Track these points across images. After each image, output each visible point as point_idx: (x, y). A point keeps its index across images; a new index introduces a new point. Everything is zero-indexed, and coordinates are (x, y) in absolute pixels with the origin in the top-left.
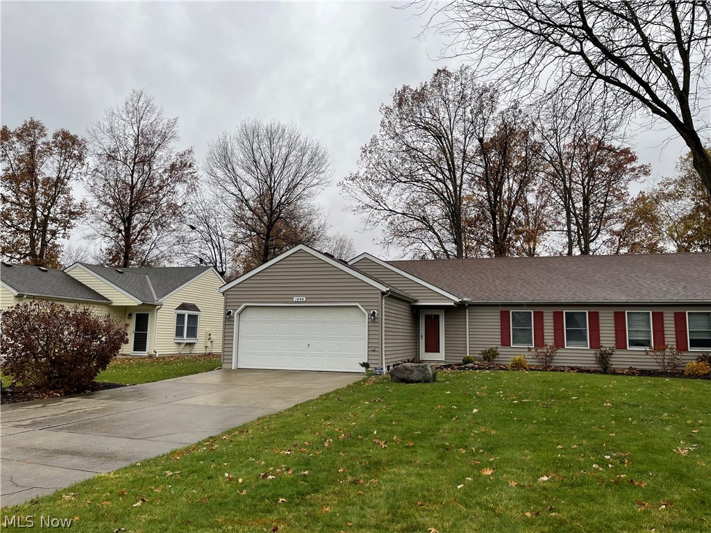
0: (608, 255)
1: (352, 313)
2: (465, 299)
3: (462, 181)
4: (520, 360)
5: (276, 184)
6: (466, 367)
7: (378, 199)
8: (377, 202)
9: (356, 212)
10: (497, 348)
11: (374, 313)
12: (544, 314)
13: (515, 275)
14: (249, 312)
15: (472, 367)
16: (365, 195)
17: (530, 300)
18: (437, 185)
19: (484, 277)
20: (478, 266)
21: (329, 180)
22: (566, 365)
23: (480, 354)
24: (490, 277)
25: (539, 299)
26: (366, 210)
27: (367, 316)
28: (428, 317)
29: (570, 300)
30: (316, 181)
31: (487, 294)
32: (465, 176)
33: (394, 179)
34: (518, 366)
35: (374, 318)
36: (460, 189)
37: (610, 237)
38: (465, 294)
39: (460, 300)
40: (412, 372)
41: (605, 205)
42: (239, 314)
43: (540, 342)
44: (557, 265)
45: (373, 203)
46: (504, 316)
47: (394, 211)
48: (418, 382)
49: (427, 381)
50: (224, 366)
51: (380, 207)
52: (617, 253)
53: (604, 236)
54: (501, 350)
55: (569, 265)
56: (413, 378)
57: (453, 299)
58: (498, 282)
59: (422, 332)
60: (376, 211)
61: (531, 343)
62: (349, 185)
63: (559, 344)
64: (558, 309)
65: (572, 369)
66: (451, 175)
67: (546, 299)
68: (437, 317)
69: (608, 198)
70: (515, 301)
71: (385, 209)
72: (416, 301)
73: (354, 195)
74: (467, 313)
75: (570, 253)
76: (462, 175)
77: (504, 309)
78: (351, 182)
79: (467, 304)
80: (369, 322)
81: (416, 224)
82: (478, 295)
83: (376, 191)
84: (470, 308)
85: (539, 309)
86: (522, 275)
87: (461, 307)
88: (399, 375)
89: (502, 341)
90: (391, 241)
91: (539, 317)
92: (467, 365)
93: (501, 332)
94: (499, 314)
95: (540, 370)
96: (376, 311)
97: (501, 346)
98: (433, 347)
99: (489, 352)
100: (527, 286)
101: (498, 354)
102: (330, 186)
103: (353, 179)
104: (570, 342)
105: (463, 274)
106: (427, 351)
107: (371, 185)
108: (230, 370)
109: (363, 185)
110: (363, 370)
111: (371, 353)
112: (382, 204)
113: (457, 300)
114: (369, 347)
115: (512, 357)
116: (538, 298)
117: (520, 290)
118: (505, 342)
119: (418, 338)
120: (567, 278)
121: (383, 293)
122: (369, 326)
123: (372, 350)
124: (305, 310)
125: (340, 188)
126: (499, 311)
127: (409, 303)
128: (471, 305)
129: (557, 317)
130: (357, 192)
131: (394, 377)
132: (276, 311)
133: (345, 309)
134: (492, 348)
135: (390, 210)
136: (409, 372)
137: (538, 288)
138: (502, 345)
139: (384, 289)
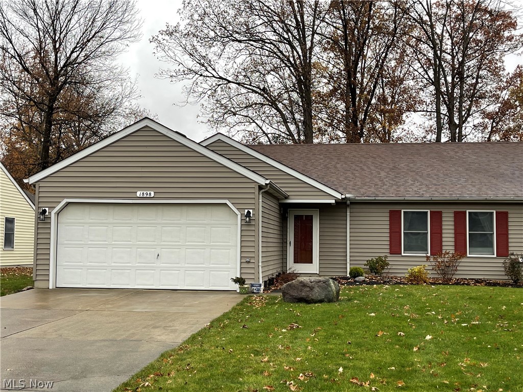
0: (478, 143)
1: (220, 213)
2: (348, 196)
3: (312, 42)
4: (419, 272)
5: (62, 36)
6: (356, 282)
7: (204, 62)
8: (203, 65)
9: (174, 79)
10: (386, 257)
11: (249, 212)
12: (444, 215)
13: (402, 165)
14: (71, 210)
15: (364, 281)
16: (187, 57)
17: (427, 197)
18: (282, 47)
19: (365, 168)
20: (355, 153)
21: (136, 33)
22: (468, 277)
23: (365, 265)
24: (373, 168)
25: (437, 197)
26: (188, 76)
27: (239, 217)
28: (297, 218)
29: (475, 197)
30: (117, 34)
31: (373, 189)
32: (317, 37)
33: (227, 36)
34: (416, 279)
35: (250, 220)
36: (310, 53)
37: (482, 121)
38: (345, 189)
39: (343, 197)
40: (312, 288)
41: (477, 80)
42: (58, 214)
43: (437, 249)
44: (452, 153)
45: (197, 67)
46: (394, 217)
47: (225, 79)
48: (321, 301)
49: (330, 301)
50: (37, 284)
51: (206, 73)
52: (489, 139)
53: (476, 119)
54: (391, 259)
55: (466, 154)
56: (314, 297)
57: (333, 195)
58: (383, 174)
59: (291, 237)
60: (201, 78)
61: (427, 250)
62: (165, 42)
63: (460, 251)
64: (460, 209)
65: (478, 281)
66: (299, 34)
67: (447, 196)
68: (310, 219)
69: (480, 72)
70: (409, 197)
71: (214, 76)
72: (287, 198)
73: (172, 55)
74: (348, 214)
75: (438, 139)
76: (313, 35)
77: (393, 208)
78: (167, 37)
79: (348, 202)
80: (241, 225)
81: (255, 98)
82: (362, 191)
83: (202, 51)
84: (352, 206)
85: (436, 209)
86: (411, 165)
87: (342, 205)
88: (295, 294)
89: (390, 249)
90: (221, 119)
91: (437, 218)
92: (357, 279)
93: (390, 237)
94: (388, 215)
95: (440, 284)
96: (251, 211)
97: (388, 255)
98: (304, 255)
99: (377, 262)
100: (420, 179)
101: (388, 264)
102: (138, 41)
103: (171, 34)
104: (473, 249)
105: (337, 163)
106: (296, 261)
107: (195, 43)
108: (46, 291)
109: (184, 42)
110: (236, 287)
111: (244, 265)
112: (209, 69)
113: (339, 196)
114: (241, 257)
115: (409, 268)
116: (437, 194)
117: (412, 185)
118: (395, 249)
119: (285, 245)
120: (467, 170)
121: (261, 187)
122: (241, 230)
123: (246, 261)
124: (154, 208)
125: (154, 44)
126: (388, 211)
127: (278, 199)
128: (355, 203)
129: (459, 218)
130: (176, 52)
131: (287, 296)
132: (111, 209)
133: (209, 208)
134: (380, 257)
135: (221, 78)
136: (308, 289)
137: (434, 182)
138: (391, 254)
139: (263, 182)
